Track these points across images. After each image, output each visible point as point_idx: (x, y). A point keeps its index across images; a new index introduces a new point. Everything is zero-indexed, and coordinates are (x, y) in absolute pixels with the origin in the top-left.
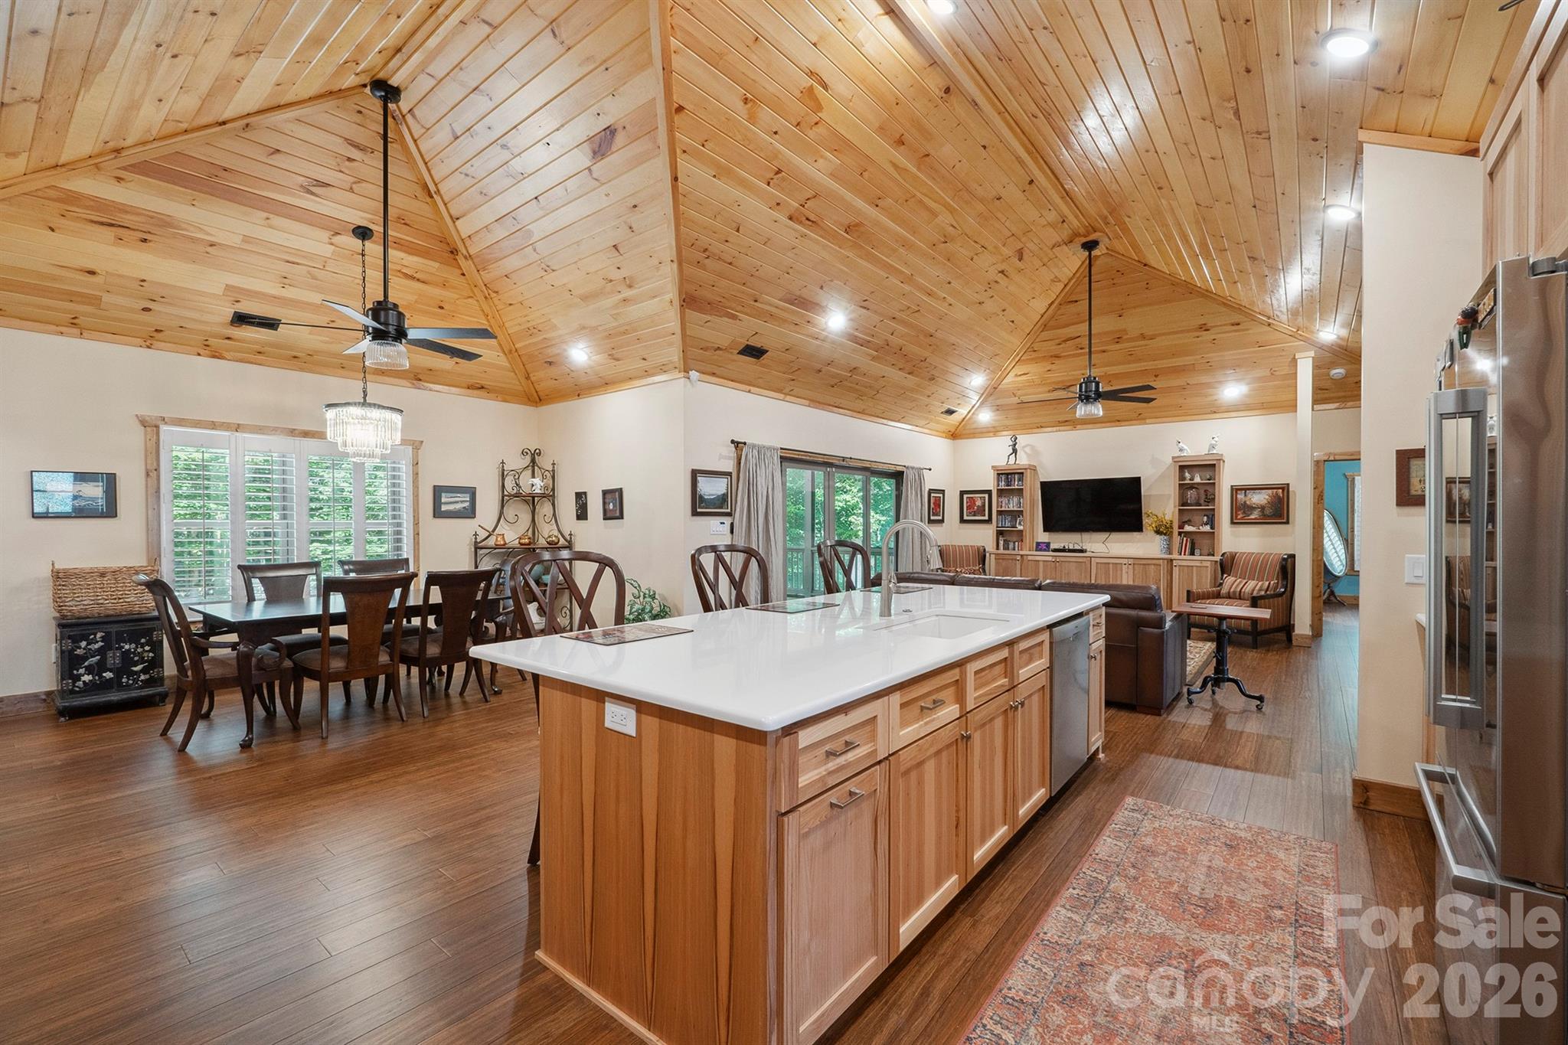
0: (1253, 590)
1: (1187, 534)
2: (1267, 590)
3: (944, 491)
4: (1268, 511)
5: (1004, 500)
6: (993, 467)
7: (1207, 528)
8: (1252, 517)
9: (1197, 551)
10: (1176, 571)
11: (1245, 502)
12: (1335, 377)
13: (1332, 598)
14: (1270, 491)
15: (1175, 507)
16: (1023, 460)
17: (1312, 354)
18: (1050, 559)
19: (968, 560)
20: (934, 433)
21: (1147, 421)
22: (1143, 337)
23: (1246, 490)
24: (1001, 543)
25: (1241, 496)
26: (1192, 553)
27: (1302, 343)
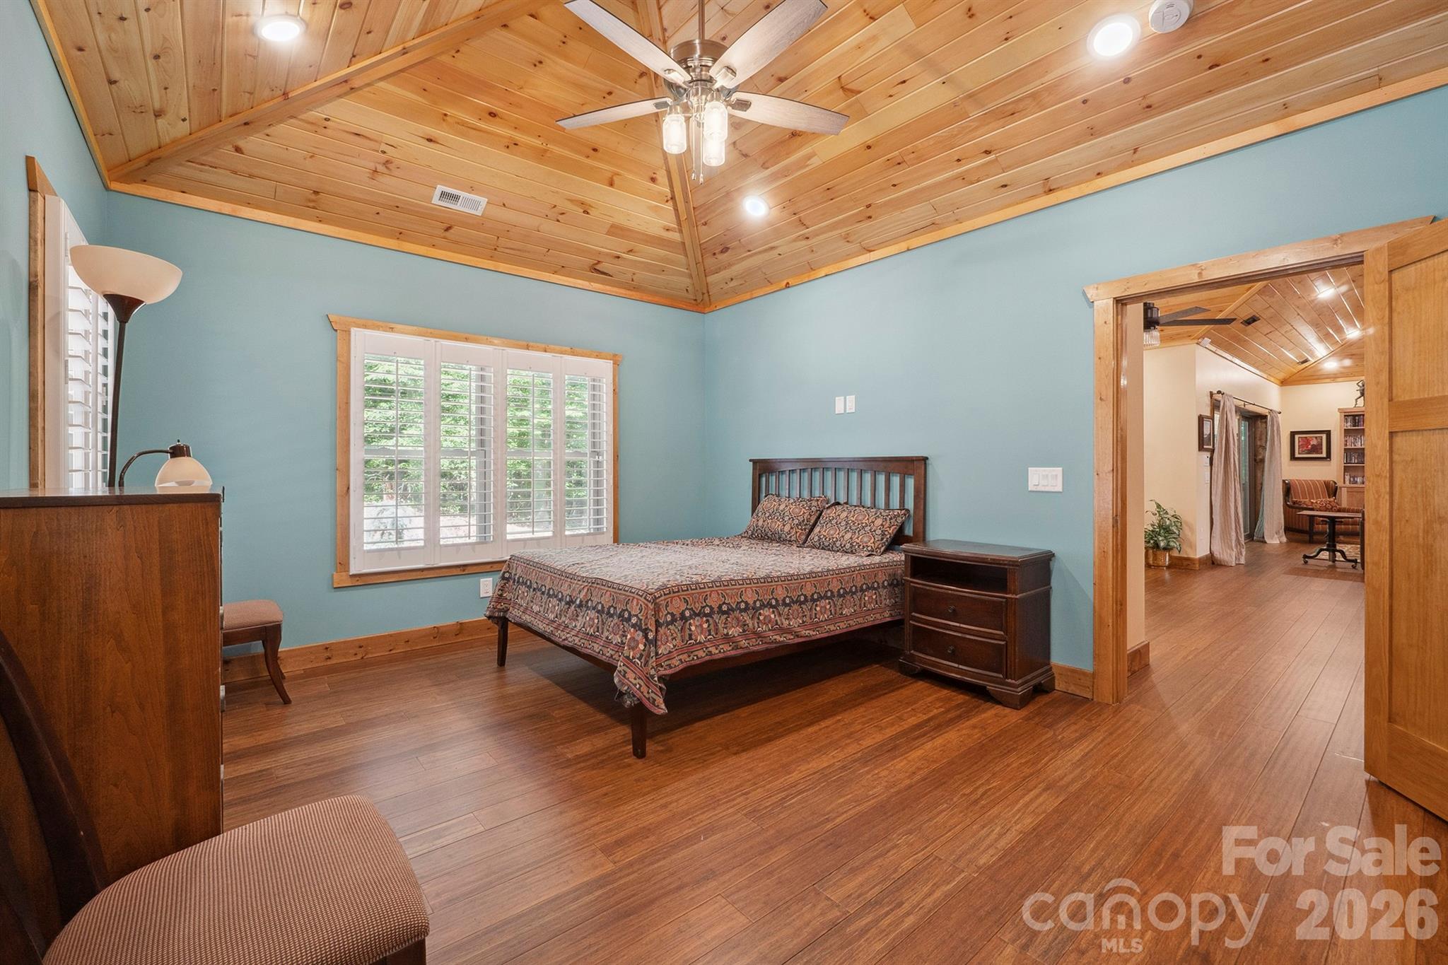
5: (1350, 439)
6: (1339, 410)
24: (1347, 477)
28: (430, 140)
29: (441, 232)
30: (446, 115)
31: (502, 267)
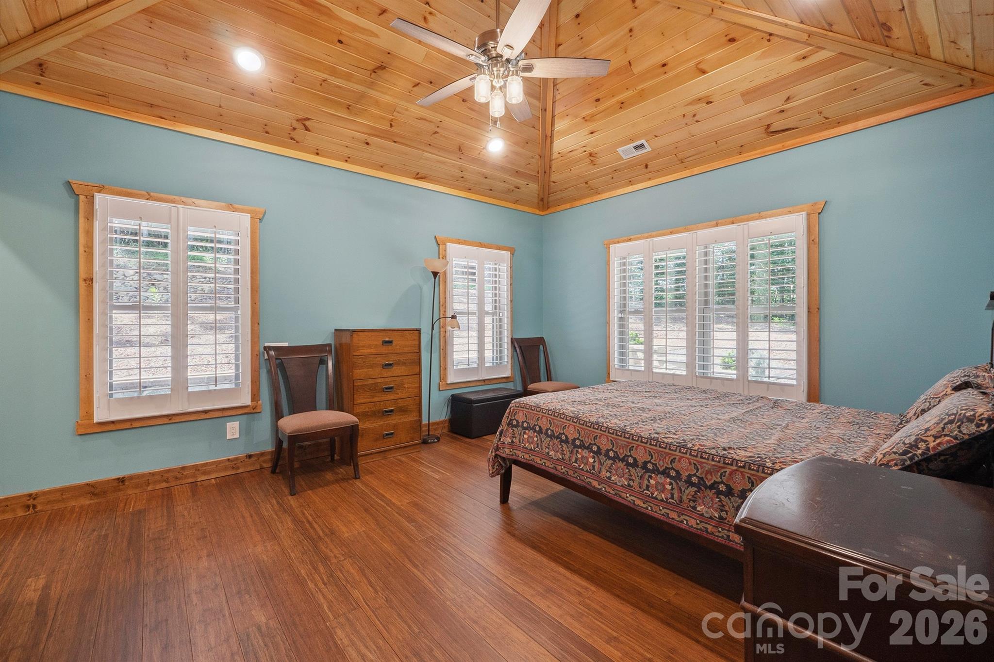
28: (592, 133)
29: (645, 170)
30: (584, 118)
31: (696, 170)
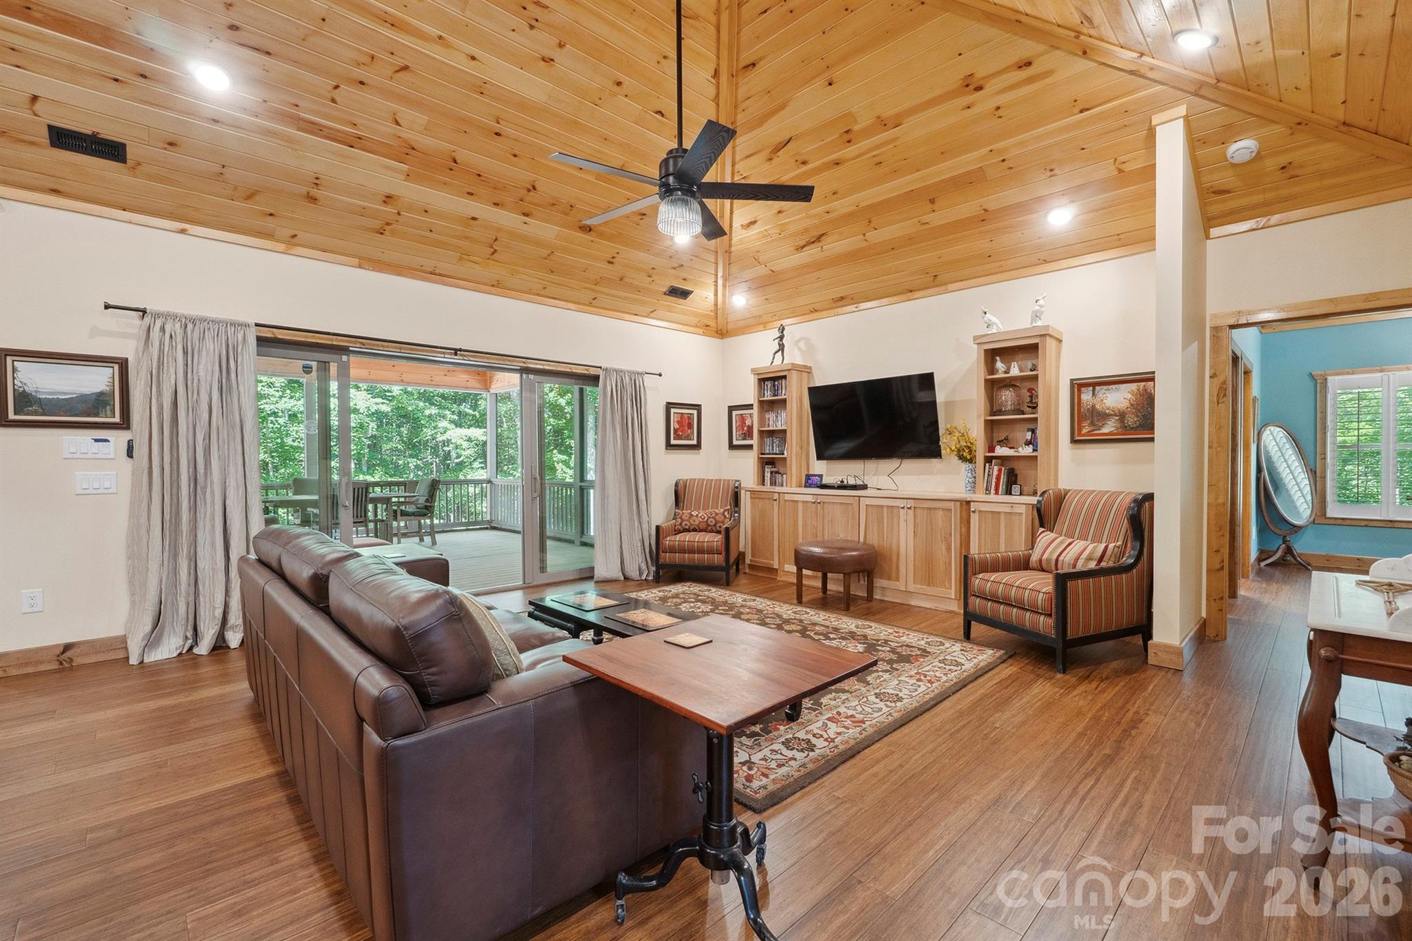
0: (1077, 559)
1: (1003, 460)
2: (1101, 560)
3: (699, 406)
4: (1131, 420)
5: (771, 416)
6: (753, 370)
7: (1027, 451)
8: (1105, 430)
9: (1016, 489)
10: (974, 519)
11: (1093, 406)
12: (1237, 160)
13: (1289, 558)
14: (1134, 386)
15: (979, 417)
16: (793, 356)
17: (1182, 110)
18: (810, 498)
19: (716, 498)
20: (680, 327)
21: (951, 287)
22: (883, 123)
23: (1094, 385)
24: (768, 475)
25: (1086, 396)
26: (1008, 492)
27: (1160, 87)
